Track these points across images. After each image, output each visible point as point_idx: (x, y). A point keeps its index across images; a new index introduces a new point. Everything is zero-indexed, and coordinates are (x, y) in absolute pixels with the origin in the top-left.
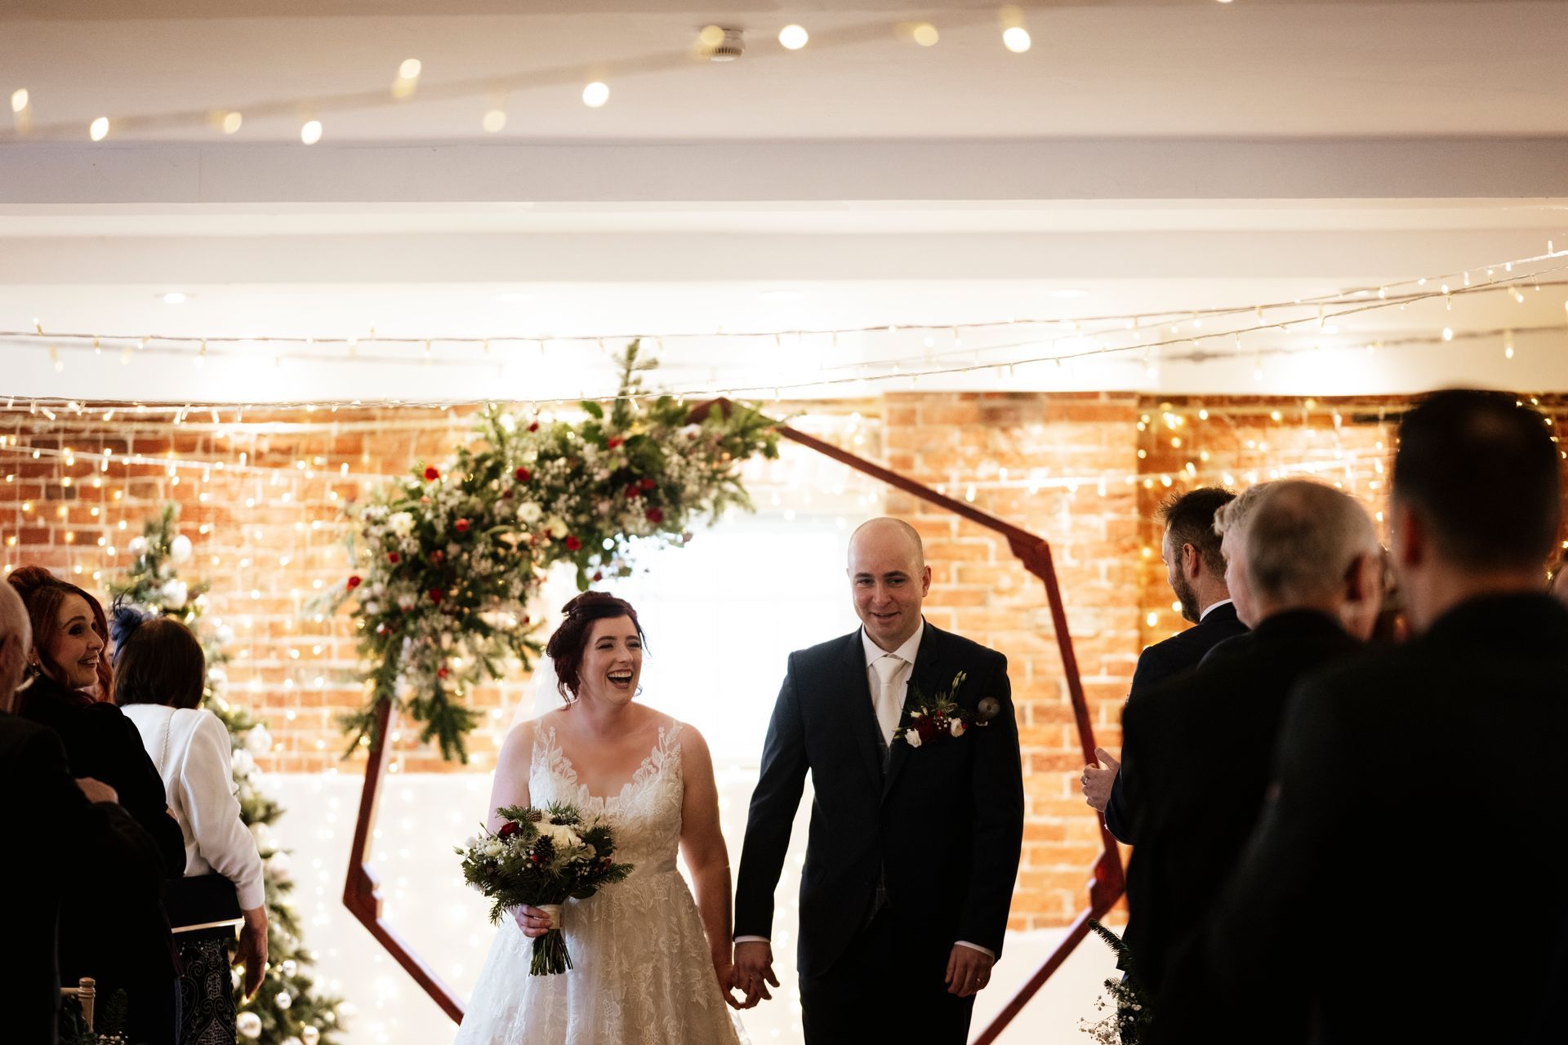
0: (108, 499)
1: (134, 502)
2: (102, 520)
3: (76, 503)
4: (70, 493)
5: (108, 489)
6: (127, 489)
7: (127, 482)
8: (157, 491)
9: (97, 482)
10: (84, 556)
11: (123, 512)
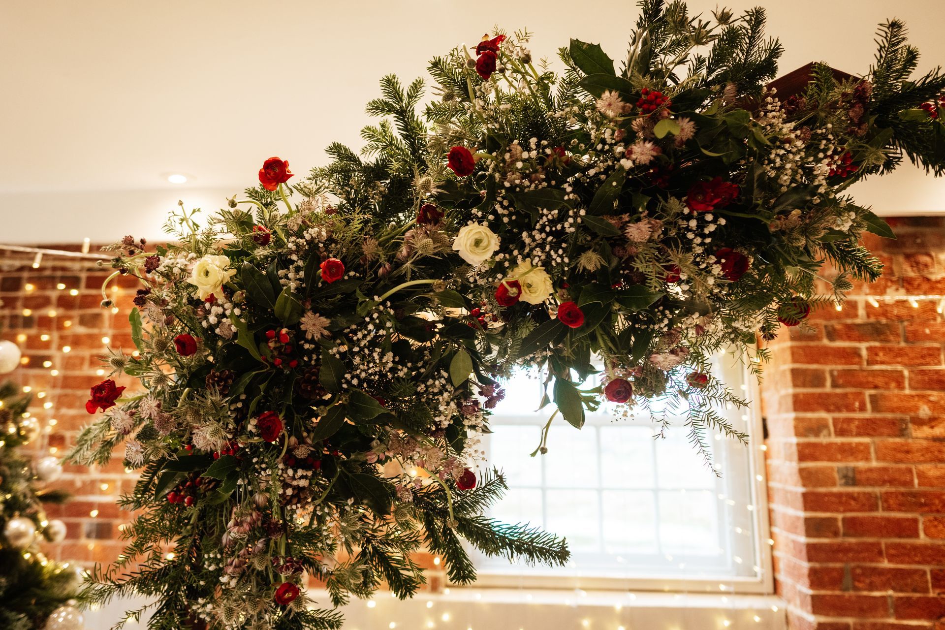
0: (60, 327)
1: (81, 330)
2: (54, 345)
3: (33, 331)
4: (28, 322)
5: (60, 320)
6: (77, 320)
7: (76, 313)
8: (102, 322)
9: (52, 313)
10: (36, 377)
11: (70, 339)
